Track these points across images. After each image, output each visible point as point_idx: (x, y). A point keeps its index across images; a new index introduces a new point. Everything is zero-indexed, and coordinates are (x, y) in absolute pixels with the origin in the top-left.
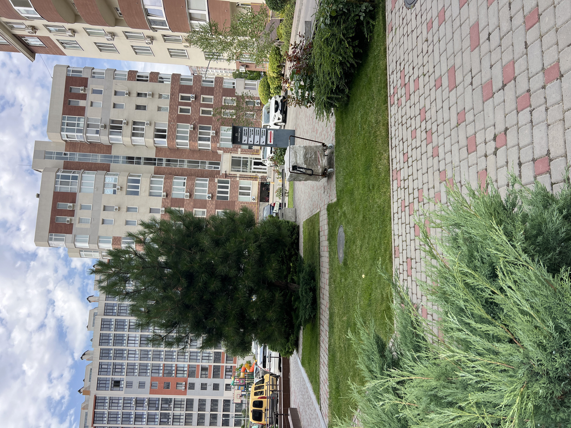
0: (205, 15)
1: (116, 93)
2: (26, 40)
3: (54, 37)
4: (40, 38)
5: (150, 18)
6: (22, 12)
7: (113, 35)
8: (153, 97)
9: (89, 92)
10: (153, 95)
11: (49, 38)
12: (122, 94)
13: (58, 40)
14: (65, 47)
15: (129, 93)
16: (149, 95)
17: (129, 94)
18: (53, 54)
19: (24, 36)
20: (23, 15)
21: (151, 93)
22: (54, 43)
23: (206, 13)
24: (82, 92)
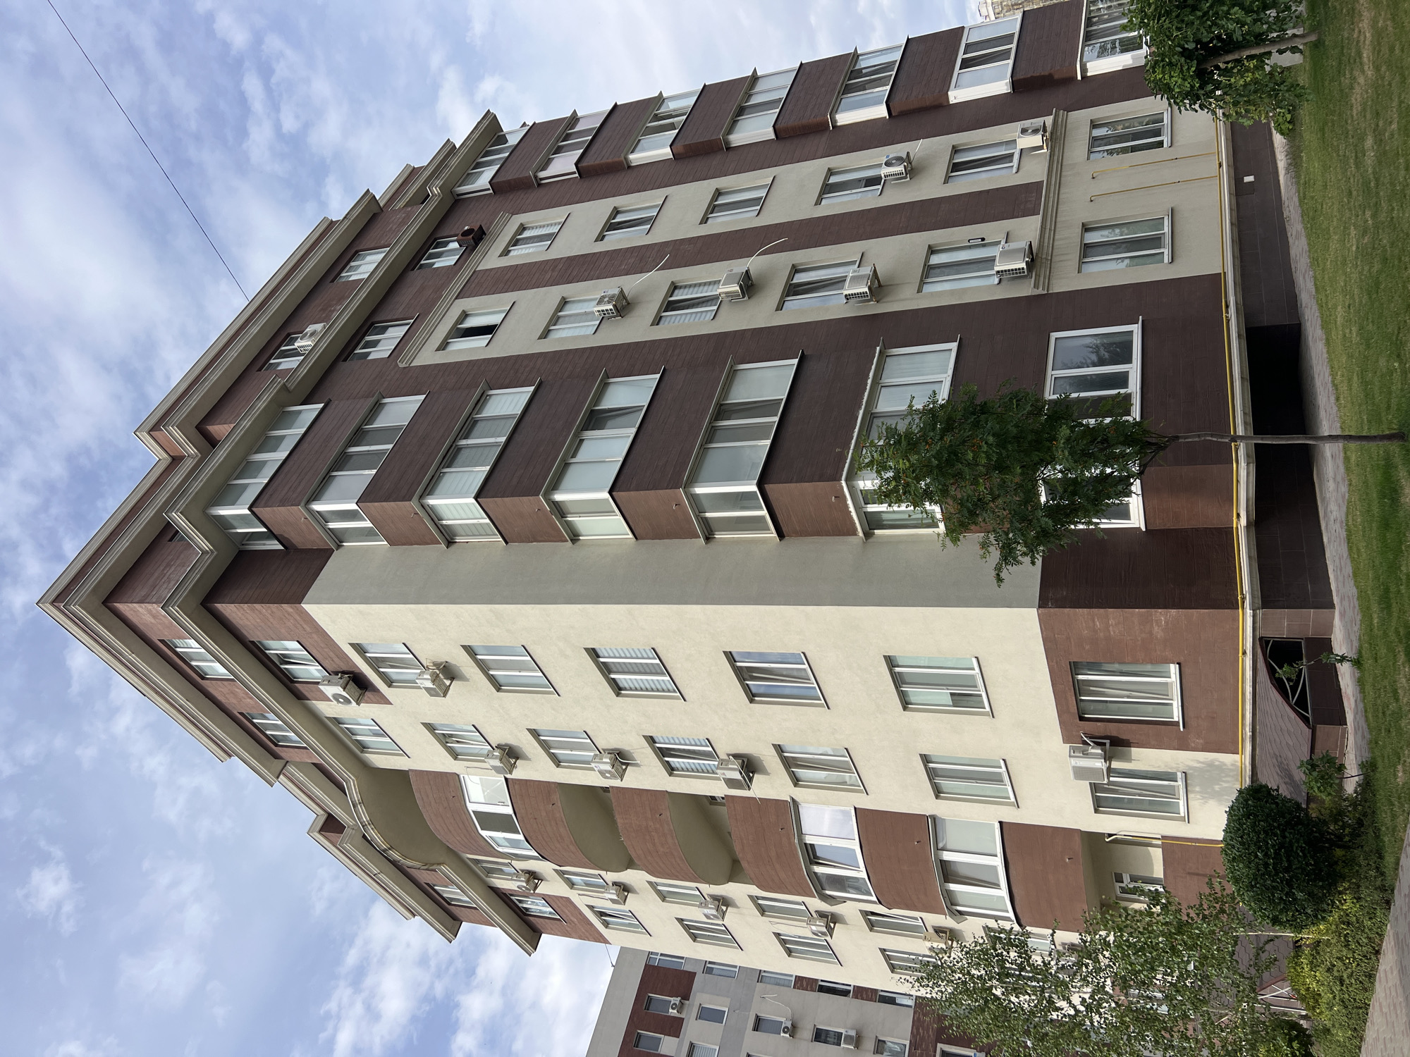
0: (995, 868)
1: (759, 1024)
2: (520, 901)
3: (581, 901)
4: (547, 899)
5: (819, 869)
6: (501, 842)
7: (723, 903)
8: (857, 1046)
9: (690, 1015)
10: (857, 1041)
11: (568, 900)
12: (775, 1028)
13: (591, 907)
14: (606, 924)
15: (794, 1026)
16: (849, 1039)
17: (793, 1030)
18: (581, 938)
19: (513, 893)
20: (500, 849)
21: (853, 1033)
22: (581, 913)
23: (998, 862)
24: (673, 1012)
